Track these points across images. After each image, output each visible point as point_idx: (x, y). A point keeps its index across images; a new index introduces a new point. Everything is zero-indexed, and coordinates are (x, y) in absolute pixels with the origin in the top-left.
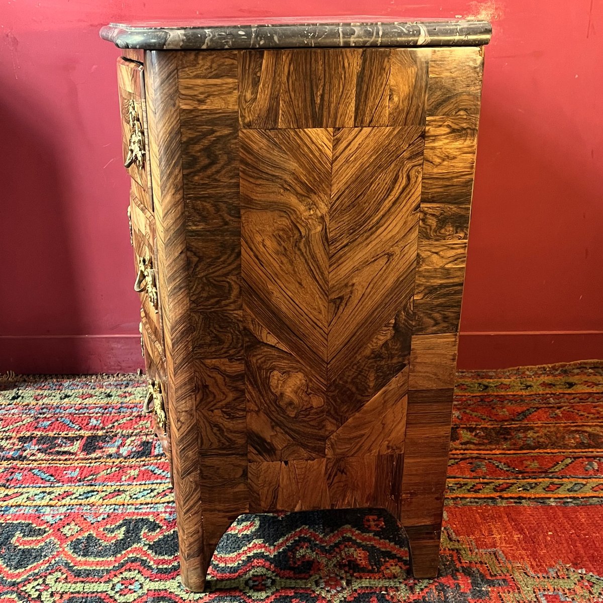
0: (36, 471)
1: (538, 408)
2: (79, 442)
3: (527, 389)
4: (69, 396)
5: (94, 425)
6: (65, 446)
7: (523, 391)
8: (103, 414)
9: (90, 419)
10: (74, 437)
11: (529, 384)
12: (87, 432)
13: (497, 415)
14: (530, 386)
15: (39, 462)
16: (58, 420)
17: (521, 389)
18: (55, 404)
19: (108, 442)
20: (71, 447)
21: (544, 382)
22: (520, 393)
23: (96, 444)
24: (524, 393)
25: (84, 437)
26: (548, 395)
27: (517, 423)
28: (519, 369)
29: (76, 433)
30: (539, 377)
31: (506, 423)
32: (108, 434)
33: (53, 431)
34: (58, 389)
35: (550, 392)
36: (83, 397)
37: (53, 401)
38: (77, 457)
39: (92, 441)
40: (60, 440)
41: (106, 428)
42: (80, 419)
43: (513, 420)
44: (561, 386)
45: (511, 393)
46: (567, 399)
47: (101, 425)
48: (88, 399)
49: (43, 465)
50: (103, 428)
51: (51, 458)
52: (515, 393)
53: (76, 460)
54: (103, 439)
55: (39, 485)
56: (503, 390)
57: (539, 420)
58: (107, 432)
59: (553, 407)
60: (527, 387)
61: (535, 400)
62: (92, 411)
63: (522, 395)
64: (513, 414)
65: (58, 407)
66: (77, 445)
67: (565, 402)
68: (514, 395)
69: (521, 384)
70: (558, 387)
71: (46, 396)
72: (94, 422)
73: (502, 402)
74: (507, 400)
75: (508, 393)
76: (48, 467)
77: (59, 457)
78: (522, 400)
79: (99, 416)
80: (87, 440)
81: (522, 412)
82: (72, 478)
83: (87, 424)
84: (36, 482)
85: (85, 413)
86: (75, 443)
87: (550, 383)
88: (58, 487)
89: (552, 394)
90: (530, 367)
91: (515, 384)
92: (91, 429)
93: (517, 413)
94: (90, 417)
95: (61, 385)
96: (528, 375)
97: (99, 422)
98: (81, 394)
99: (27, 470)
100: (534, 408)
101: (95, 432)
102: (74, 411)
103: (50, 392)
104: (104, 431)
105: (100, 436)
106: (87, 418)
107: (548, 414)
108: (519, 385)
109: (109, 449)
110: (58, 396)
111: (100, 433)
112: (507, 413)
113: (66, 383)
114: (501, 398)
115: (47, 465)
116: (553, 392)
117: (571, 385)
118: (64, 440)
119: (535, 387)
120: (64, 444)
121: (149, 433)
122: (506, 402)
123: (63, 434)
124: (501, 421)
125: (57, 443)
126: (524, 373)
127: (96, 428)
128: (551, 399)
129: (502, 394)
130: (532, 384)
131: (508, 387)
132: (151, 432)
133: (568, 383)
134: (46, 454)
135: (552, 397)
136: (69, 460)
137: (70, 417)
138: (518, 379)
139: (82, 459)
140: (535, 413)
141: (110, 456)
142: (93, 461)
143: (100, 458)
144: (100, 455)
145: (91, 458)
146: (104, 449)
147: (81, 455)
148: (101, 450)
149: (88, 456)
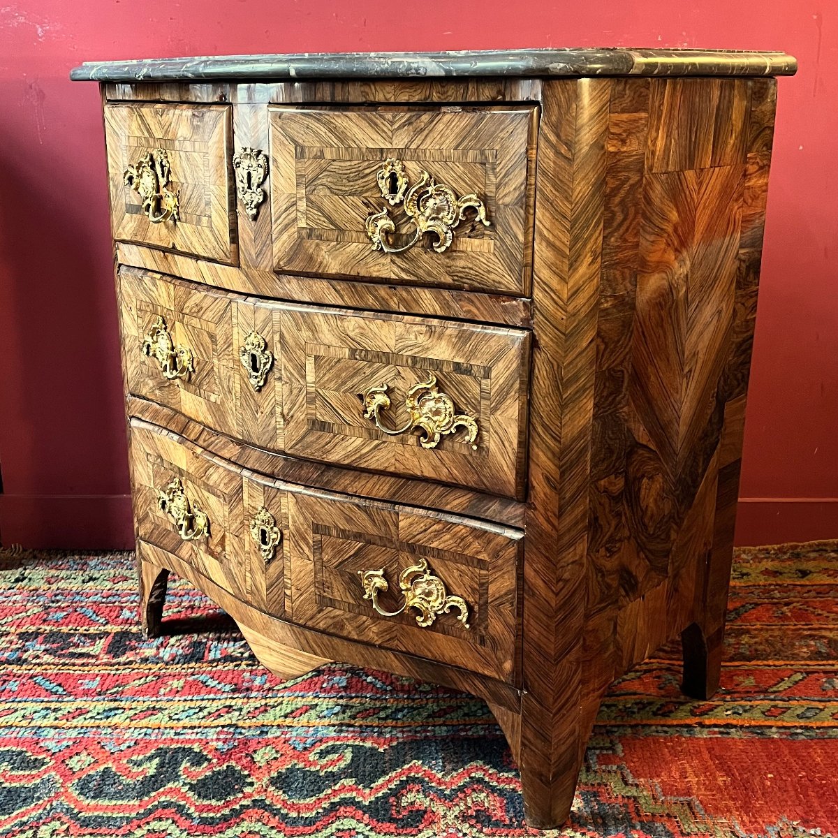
0: (39, 679)
1: (757, 604)
2: (103, 640)
4: (95, 579)
5: (126, 618)
6: (84, 647)
9: (122, 610)
10: (96, 634)
12: (115, 627)
15: (43, 667)
16: (76, 611)
18: (74, 589)
20: (91, 648)
23: (127, 643)
25: (110, 633)
29: (100, 628)
30: (759, 562)
33: (67, 626)
34: (81, 570)
35: (774, 582)
36: (115, 580)
37: (72, 585)
38: (99, 662)
39: (121, 638)
40: (77, 638)
42: (108, 609)
44: (790, 575)
46: (799, 592)
47: (136, 618)
48: (121, 583)
49: (49, 672)
50: (138, 623)
51: (61, 662)
53: (97, 666)
54: (138, 637)
55: (41, 698)
61: (753, 592)
62: (125, 599)
63: (734, 587)
65: (78, 594)
66: (101, 644)
67: (795, 597)
70: (786, 575)
71: (62, 578)
72: (126, 614)
76: (57, 674)
77: (73, 661)
79: (135, 607)
80: (114, 638)
81: (735, 609)
82: (89, 690)
83: (117, 617)
84: (37, 694)
85: (115, 602)
86: (97, 642)
87: (775, 570)
88: (68, 702)
90: (747, 548)
92: (122, 623)
94: (121, 607)
95: (86, 563)
97: (134, 614)
98: (111, 576)
99: (26, 678)
100: (751, 604)
101: (126, 627)
102: (100, 599)
103: (69, 572)
105: (134, 634)
106: (118, 609)
107: (771, 612)
109: (145, 651)
110: (80, 579)
111: (134, 629)
113: (93, 562)
115: (55, 671)
116: (779, 582)
117: (804, 574)
118: (83, 639)
120: (81, 644)
123: (81, 630)
125: (72, 642)
127: (129, 622)
133: (800, 571)
134: (55, 656)
136: (87, 665)
137: (94, 606)
139: (106, 664)
140: (752, 611)
141: (145, 660)
142: (122, 667)
143: (131, 662)
144: (131, 659)
145: (119, 664)
146: (138, 651)
147: (105, 658)
148: (133, 652)
149: (114, 661)
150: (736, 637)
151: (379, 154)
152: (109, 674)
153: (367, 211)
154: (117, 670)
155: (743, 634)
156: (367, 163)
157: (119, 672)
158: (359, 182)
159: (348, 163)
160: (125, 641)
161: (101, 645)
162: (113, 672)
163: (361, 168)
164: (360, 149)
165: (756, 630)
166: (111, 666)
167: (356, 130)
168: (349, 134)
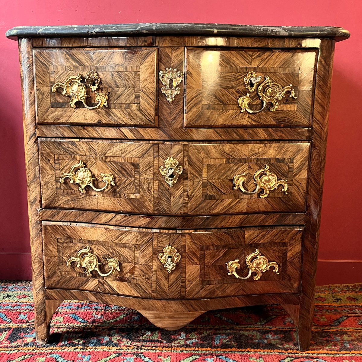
1: (348, 317)
2: (7, 332)
3: (338, 301)
4: (10, 296)
5: (21, 319)
7: (335, 303)
8: (31, 310)
9: (20, 314)
10: (4, 328)
11: (339, 297)
12: (15, 324)
13: (318, 321)
14: (340, 299)
17: (334, 302)
19: (29, 333)
21: (349, 297)
22: (333, 304)
24: (336, 305)
25: (11, 328)
26: (354, 307)
27: (334, 328)
28: (330, 286)
29: (7, 325)
30: (345, 293)
31: (326, 328)
32: (29, 327)
35: (355, 305)
36: (20, 297)
41: (30, 321)
43: (331, 326)
45: (327, 304)
47: (27, 319)
48: (23, 299)
50: (27, 322)
52: (329, 304)
54: (25, 330)
56: (321, 302)
57: (350, 326)
58: (29, 325)
59: (359, 316)
60: (338, 300)
61: (344, 310)
63: (335, 306)
64: (330, 321)
68: (329, 306)
69: (333, 297)
72: (22, 316)
73: (321, 311)
74: (324, 309)
75: (325, 304)
78: (335, 310)
79: (27, 312)
81: (337, 319)
83: (17, 318)
86: (3, 333)
87: (354, 297)
89: (357, 306)
90: (338, 285)
91: (329, 298)
92: (19, 322)
93: (334, 319)
94: (20, 312)
96: (337, 291)
97: (26, 317)
98: (18, 295)
100: (345, 316)
101: (20, 325)
104: (28, 324)
105: (23, 328)
106: (18, 313)
107: (356, 321)
108: (332, 298)
109: (28, 339)
111: (24, 325)
112: (326, 320)
114: (320, 308)
116: (357, 305)
119: (343, 300)
121: (60, 327)
122: (324, 311)
124: (322, 326)
126: (334, 289)
127: (23, 321)
128: (357, 310)
129: (320, 304)
130: (341, 298)
131: (324, 299)
132: (62, 326)
135: (357, 308)
138: (331, 294)
139: (5, 347)
140: (347, 321)
141: (26, 345)
142: (13, 349)
143: (19, 346)
144: (19, 344)
145: (12, 347)
146: (23, 339)
147: (5, 344)
148: (21, 340)
149: (10, 345)
150: (340, 336)
151: (245, 70)
152: (6, 353)
153: (238, 95)
154: (11, 350)
155: (343, 334)
156: (239, 74)
157: (11, 352)
158: (235, 82)
159: (231, 74)
160: (18, 333)
161: (5, 335)
162: (8, 352)
163: (236, 76)
164: (236, 67)
165: (350, 332)
166: (8, 348)
167: (235, 59)
168: (231, 61)
